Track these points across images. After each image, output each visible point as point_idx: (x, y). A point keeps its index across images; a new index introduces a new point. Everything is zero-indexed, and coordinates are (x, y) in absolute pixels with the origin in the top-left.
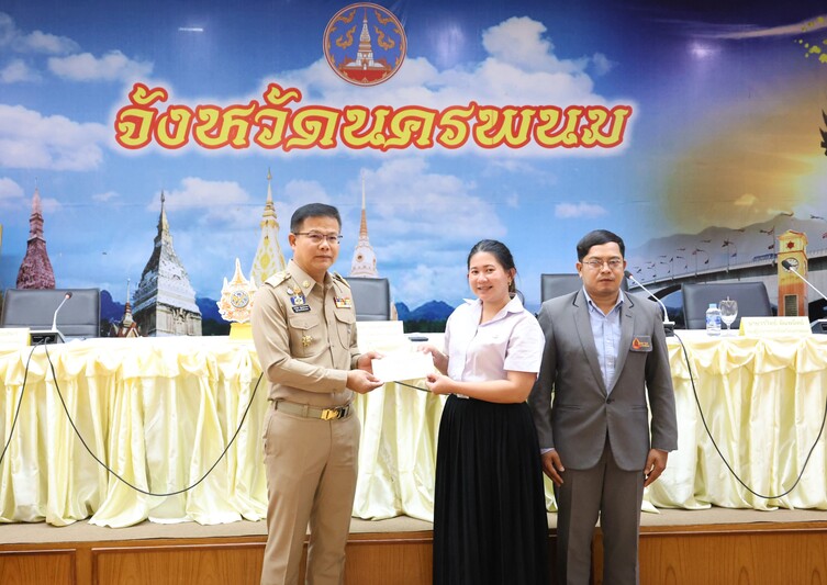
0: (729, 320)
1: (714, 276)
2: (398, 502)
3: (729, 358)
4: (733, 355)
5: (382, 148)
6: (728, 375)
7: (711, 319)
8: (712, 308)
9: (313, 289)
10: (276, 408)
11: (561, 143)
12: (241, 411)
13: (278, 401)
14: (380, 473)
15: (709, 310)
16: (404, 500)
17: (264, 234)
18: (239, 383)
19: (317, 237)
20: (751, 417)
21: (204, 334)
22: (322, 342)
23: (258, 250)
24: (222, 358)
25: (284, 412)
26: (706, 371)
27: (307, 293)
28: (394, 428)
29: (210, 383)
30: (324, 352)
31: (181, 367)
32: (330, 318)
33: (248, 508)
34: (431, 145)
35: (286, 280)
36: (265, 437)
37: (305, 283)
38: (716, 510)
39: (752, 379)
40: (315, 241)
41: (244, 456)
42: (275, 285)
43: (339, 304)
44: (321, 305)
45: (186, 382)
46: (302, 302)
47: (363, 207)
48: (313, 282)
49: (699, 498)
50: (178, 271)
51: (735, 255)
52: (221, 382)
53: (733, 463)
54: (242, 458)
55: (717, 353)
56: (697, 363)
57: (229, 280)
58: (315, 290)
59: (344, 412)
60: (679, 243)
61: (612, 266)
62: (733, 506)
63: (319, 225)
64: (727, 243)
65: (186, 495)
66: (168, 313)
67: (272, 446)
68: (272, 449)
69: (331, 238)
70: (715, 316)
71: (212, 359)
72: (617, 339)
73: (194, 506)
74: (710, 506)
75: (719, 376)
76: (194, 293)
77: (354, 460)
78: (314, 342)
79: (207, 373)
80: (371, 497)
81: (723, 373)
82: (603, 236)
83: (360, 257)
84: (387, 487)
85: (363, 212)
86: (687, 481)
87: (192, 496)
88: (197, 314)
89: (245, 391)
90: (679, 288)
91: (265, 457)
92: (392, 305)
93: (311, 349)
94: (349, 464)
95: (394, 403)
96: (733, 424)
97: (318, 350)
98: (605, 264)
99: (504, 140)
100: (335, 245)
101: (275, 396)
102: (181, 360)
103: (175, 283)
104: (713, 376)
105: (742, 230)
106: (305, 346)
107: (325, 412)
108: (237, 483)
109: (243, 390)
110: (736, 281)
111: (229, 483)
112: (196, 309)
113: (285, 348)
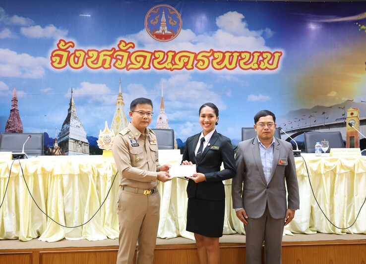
0: (325, 149)
1: (318, 128)
2: (178, 230)
3: (325, 167)
4: (327, 165)
5: (171, 70)
6: (324, 174)
7: (317, 149)
8: (318, 144)
9: (140, 136)
10: (123, 189)
11: (251, 68)
12: (107, 190)
13: (124, 187)
14: (169, 218)
16: (180, 230)
17: (117, 108)
18: (106, 177)
20: (335, 193)
22: (144, 160)
23: (115, 115)
24: (99, 166)
25: (127, 191)
26: (315, 173)
27: (137, 138)
28: (176, 198)
29: (93, 177)
30: (145, 165)
31: (80, 170)
32: (148, 149)
33: (110, 233)
34: (193, 68)
35: (128, 132)
36: (118, 202)
37: (137, 134)
38: (319, 234)
39: (335, 176)
41: (109, 210)
42: (123, 134)
43: (151, 143)
45: (83, 177)
46: (135, 142)
47: (162, 96)
48: (140, 134)
49: (312, 229)
50: (78, 124)
51: (327, 118)
52: (98, 177)
53: (327, 213)
54: (107, 211)
55: (320, 164)
56: (311, 168)
57: (102, 131)
58: (141, 137)
59: (154, 191)
60: (303, 113)
61: (269, 126)
62: (326, 232)
63: (143, 108)
64: (324, 113)
65: (82, 227)
66: (74, 143)
67: (121, 206)
68: (122, 208)
69: (148, 114)
70: (319, 148)
71: (94, 166)
72: (272, 159)
73: (86, 232)
74: (316, 232)
75: (321, 175)
76: (86, 134)
77: (158, 212)
78: (141, 160)
79: (92, 172)
80: (166, 228)
81: (322, 173)
82: (265, 113)
83: (161, 118)
84: (173, 224)
85: (162, 98)
86: (306, 221)
87: (85, 228)
88: (87, 143)
89: (109, 181)
91: (118, 211)
93: (139, 163)
94: (156, 214)
95: (176, 187)
96: (327, 196)
97: (142, 164)
98: (266, 125)
99: (225, 66)
100: (150, 117)
101: (123, 184)
102: (80, 167)
103: (77, 129)
104: (318, 175)
105: (331, 107)
106: (137, 162)
107: (145, 191)
108: (105, 222)
109: (108, 180)
111: (102, 222)
112: (86, 141)
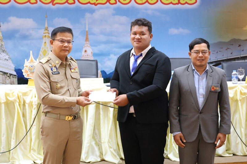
0: (241, 77)
1: (234, 59)
2: (101, 155)
3: (241, 93)
4: (243, 92)
5: (94, 4)
6: (240, 100)
8: (234, 72)
9: (60, 64)
10: (46, 116)
12: (33, 117)
13: (46, 113)
14: (93, 143)
15: (233, 73)
16: (104, 154)
17: (44, 41)
18: (32, 105)
19: (62, 41)
21: (18, 84)
22: (65, 87)
23: (42, 48)
24: (25, 94)
25: (49, 117)
26: (231, 99)
27: (58, 66)
28: (100, 124)
29: (19, 105)
30: (66, 91)
31: (7, 99)
32: (69, 77)
33: (37, 158)
34: (116, 3)
35: (48, 61)
36: (41, 128)
37: (57, 62)
38: (235, 157)
40: (61, 43)
41: (35, 136)
42: (44, 63)
43: (72, 70)
44: (64, 71)
45: (9, 105)
46: (56, 70)
47: (87, 29)
48: (61, 62)
49: (228, 152)
50: (7, 57)
51: (243, 50)
52: (24, 105)
53: (242, 137)
54: (33, 137)
55: (236, 91)
57: (27, 60)
58: (61, 65)
59: (76, 117)
60: (220, 45)
62: (242, 155)
63: (64, 36)
64: (240, 46)
65: (10, 153)
66: (2, 75)
68: (44, 134)
69: (69, 42)
70: (235, 76)
71: (20, 94)
73: (13, 158)
74: (232, 155)
75: (237, 101)
76: (14, 66)
78: (61, 87)
79: (18, 100)
80: (90, 153)
81: (238, 99)
83: (86, 51)
84: (96, 149)
85: (87, 32)
87: (12, 154)
88: (15, 75)
89: (35, 109)
90: (220, 64)
91: (41, 136)
92: (99, 72)
93: (60, 90)
94: (78, 139)
95: (99, 113)
97: (63, 91)
98: (201, 53)
100: (70, 45)
101: (45, 111)
102: (7, 95)
103: (6, 62)
106: (58, 89)
107: (67, 117)
108: (32, 148)
109: (34, 108)
110: (243, 61)
111: (28, 148)
112: (15, 73)
113: (49, 90)
